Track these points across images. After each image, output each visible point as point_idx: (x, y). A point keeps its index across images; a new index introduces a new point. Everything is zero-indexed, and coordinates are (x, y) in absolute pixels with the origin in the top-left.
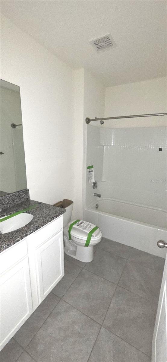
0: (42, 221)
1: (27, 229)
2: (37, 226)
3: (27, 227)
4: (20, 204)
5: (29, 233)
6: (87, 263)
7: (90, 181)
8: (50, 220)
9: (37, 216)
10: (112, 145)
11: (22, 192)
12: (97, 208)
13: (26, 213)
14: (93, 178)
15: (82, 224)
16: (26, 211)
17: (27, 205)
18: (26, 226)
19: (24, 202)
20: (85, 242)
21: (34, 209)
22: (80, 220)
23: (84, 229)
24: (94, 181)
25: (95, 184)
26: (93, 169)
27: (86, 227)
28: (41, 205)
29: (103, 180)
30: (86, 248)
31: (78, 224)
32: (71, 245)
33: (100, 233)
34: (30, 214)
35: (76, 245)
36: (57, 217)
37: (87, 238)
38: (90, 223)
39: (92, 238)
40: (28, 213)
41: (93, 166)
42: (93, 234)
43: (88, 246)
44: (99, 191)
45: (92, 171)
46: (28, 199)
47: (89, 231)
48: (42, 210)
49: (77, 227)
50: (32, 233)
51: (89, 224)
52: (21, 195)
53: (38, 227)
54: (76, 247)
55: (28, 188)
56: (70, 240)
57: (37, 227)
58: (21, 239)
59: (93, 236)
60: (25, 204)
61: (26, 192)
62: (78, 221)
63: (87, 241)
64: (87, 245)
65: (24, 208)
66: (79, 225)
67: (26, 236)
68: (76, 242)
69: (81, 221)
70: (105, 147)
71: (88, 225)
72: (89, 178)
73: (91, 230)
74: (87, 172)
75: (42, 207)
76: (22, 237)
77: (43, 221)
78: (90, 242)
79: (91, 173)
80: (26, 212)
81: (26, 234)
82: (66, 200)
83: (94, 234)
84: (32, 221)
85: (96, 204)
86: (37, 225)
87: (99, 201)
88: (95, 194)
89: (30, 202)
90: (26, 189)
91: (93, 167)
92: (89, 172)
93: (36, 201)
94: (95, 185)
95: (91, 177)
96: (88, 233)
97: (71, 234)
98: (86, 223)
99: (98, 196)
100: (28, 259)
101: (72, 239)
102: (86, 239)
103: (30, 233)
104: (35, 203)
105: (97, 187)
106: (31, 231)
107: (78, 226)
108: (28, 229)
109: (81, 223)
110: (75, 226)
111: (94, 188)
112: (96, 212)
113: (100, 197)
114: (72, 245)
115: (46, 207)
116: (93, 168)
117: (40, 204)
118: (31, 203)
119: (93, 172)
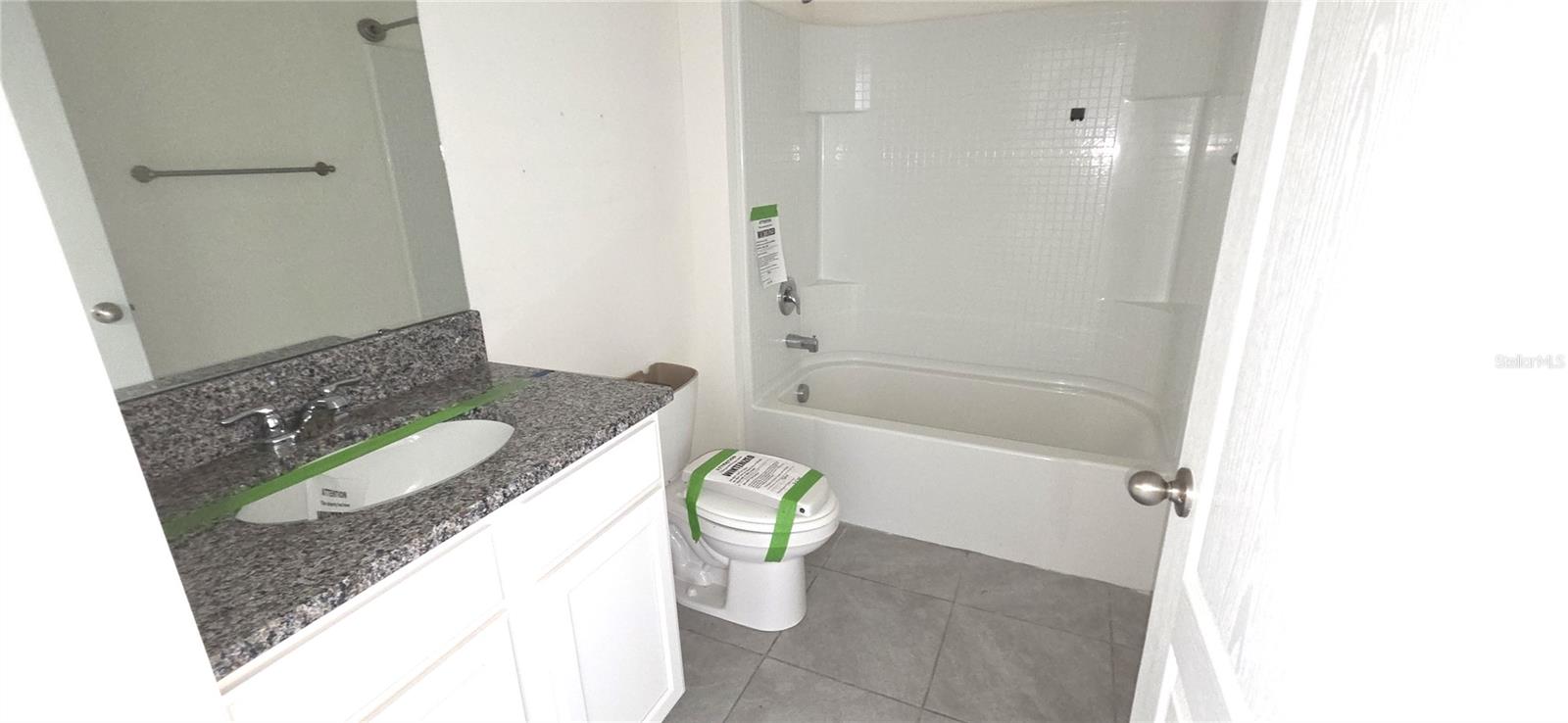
0: (559, 440)
1: (487, 481)
2: (536, 466)
3: (489, 472)
4: (441, 381)
5: (499, 497)
6: (781, 632)
7: (765, 276)
8: (598, 436)
9: (531, 424)
10: (858, 106)
11: (445, 326)
12: (802, 400)
13: (477, 418)
14: (781, 261)
15: (748, 465)
16: (475, 410)
17: (479, 385)
18: (482, 466)
19: (459, 372)
20: (766, 542)
21: (517, 399)
22: (735, 451)
23: (756, 484)
24: (786, 280)
25: (787, 293)
26: (775, 222)
27: (767, 475)
28: (550, 382)
29: (822, 276)
30: (774, 565)
31: (728, 468)
32: (700, 564)
33: (833, 496)
34: (495, 420)
35: (725, 560)
36: (630, 425)
37: (774, 521)
38: (781, 461)
39: (796, 520)
40: (485, 418)
41: (775, 206)
42: (800, 505)
43: (779, 561)
44: (805, 322)
45: (772, 232)
46: (477, 358)
47: (784, 492)
48: (553, 399)
49: (726, 480)
50: (512, 496)
51: (777, 462)
52: (440, 338)
53: (542, 471)
54: (727, 569)
55: (472, 308)
56: (696, 538)
57: (538, 469)
58: (459, 527)
59: (802, 510)
60: (466, 383)
61: (469, 325)
62: (728, 453)
63: (774, 534)
64: (775, 555)
65: (463, 399)
66: (733, 470)
67: (486, 510)
68: (726, 547)
69: (741, 455)
70: (823, 118)
71: (776, 465)
72: (761, 262)
73: (789, 487)
74: (750, 231)
75: (551, 386)
76: (462, 515)
77: (563, 441)
78: (792, 536)
79: (770, 238)
80: (477, 414)
81: (485, 501)
82: (663, 365)
83: (805, 502)
84: (507, 445)
85: (799, 382)
86: (537, 462)
87: (810, 368)
88: (789, 337)
89: (489, 373)
90: (464, 313)
91: (775, 214)
92: (760, 235)
93: (518, 368)
94: (788, 297)
95: (772, 257)
96: (780, 498)
97: (698, 512)
98: (762, 462)
99: (803, 346)
100: (508, 622)
101: (703, 535)
102: (771, 529)
103: (505, 495)
104: (518, 372)
105: (797, 304)
106: (512, 488)
107: (728, 474)
108: (492, 481)
109: (742, 464)
110: (714, 477)
111: (784, 312)
112: (803, 415)
113: (814, 348)
114: (705, 564)
115: (572, 387)
116: (777, 218)
117: (544, 377)
118: (494, 374)
119: (777, 236)
